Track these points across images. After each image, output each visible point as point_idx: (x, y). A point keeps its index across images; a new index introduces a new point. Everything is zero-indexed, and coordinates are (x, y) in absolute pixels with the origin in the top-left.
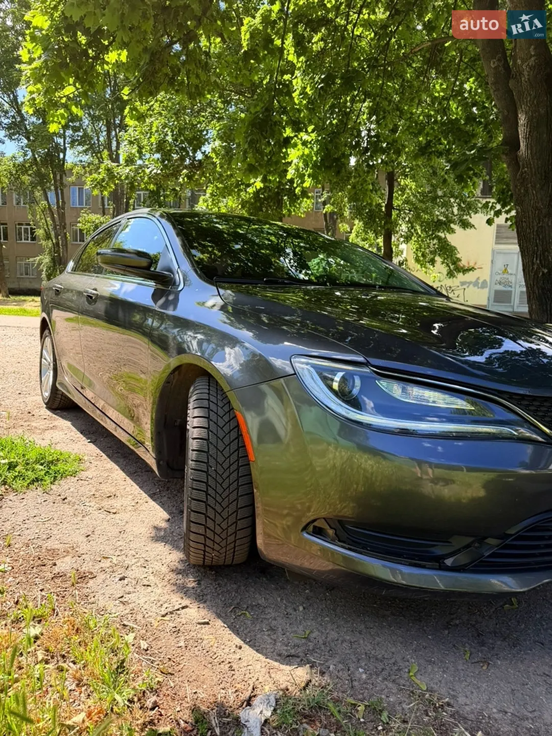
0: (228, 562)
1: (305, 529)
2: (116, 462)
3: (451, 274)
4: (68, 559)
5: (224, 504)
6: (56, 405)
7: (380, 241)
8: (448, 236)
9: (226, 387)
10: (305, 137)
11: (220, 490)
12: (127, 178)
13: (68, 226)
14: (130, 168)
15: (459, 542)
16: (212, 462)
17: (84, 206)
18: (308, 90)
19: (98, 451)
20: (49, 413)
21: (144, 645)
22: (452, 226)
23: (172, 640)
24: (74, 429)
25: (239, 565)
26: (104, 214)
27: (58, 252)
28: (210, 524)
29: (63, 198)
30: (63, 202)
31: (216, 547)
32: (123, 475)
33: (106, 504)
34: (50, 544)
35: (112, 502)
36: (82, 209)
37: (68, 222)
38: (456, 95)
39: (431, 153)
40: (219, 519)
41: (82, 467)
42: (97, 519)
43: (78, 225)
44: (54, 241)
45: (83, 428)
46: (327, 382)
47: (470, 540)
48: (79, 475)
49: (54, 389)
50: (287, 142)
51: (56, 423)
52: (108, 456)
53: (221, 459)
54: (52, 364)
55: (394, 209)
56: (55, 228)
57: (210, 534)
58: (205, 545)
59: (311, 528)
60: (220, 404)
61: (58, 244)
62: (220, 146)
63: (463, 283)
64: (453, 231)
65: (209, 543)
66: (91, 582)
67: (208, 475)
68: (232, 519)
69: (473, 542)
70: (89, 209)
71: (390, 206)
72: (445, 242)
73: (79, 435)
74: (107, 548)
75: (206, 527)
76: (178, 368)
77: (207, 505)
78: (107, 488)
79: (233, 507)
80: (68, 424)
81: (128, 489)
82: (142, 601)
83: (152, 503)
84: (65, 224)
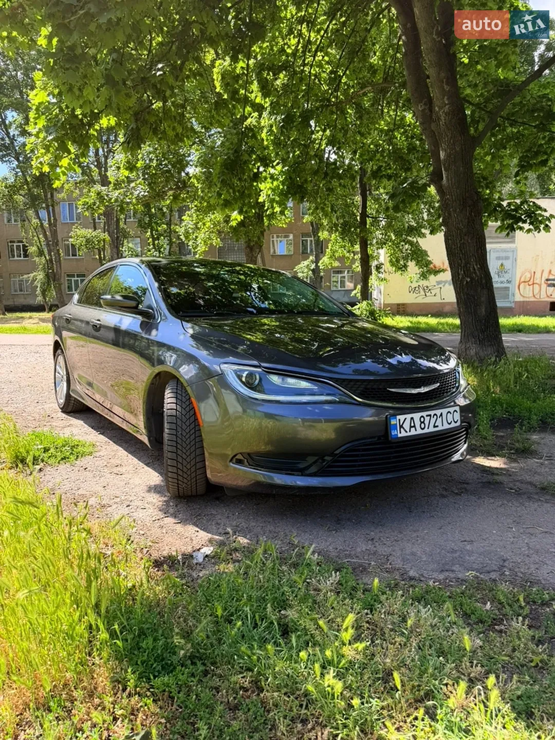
0: (194, 493)
1: (231, 461)
2: (120, 446)
3: (424, 276)
4: (93, 499)
5: (188, 454)
6: (69, 409)
7: (357, 248)
8: (419, 239)
9: (185, 384)
10: (272, 171)
11: (184, 445)
12: (116, 201)
13: (60, 242)
14: (119, 191)
15: (311, 460)
16: (179, 429)
17: (75, 221)
18: (274, 128)
19: (107, 439)
20: (64, 415)
21: (142, 532)
22: (423, 231)
23: (159, 531)
24: (86, 425)
25: (202, 496)
26: (95, 229)
27: (52, 268)
28: (180, 466)
29: (54, 216)
30: (55, 219)
31: (185, 481)
32: (126, 453)
33: (115, 470)
34: (80, 492)
35: (119, 469)
36: (74, 224)
37: (60, 239)
38: (398, 128)
39: (382, 176)
40: (185, 463)
41: (96, 449)
42: (109, 478)
43: (70, 240)
44: (48, 258)
45: (93, 424)
46: (240, 377)
47: (316, 458)
48: (94, 454)
49: (68, 396)
50: (257, 177)
51: (71, 422)
52: (114, 442)
53: (184, 427)
54: (65, 377)
55: (369, 217)
56: (48, 245)
57: (180, 472)
58: (178, 480)
59: (234, 460)
60: (184, 395)
61: (51, 260)
62: (201, 172)
63: (439, 283)
64: (424, 236)
65: (180, 478)
66: (109, 509)
67: (177, 437)
68: (193, 463)
69: (318, 459)
70: (80, 224)
71: (364, 215)
72: (416, 247)
73: (91, 429)
74: (118, 492)
75: (178, 468)
76: (159, 374)
77: (177, 454)
78: (115, 461)
79: (193, 455)
80: (81, 422)
81: (130, 461)
82: (141, 516)
83: (146, 468)
84: (58, 241)
